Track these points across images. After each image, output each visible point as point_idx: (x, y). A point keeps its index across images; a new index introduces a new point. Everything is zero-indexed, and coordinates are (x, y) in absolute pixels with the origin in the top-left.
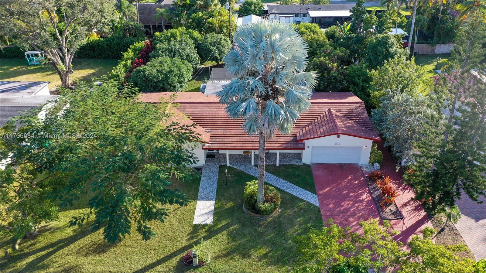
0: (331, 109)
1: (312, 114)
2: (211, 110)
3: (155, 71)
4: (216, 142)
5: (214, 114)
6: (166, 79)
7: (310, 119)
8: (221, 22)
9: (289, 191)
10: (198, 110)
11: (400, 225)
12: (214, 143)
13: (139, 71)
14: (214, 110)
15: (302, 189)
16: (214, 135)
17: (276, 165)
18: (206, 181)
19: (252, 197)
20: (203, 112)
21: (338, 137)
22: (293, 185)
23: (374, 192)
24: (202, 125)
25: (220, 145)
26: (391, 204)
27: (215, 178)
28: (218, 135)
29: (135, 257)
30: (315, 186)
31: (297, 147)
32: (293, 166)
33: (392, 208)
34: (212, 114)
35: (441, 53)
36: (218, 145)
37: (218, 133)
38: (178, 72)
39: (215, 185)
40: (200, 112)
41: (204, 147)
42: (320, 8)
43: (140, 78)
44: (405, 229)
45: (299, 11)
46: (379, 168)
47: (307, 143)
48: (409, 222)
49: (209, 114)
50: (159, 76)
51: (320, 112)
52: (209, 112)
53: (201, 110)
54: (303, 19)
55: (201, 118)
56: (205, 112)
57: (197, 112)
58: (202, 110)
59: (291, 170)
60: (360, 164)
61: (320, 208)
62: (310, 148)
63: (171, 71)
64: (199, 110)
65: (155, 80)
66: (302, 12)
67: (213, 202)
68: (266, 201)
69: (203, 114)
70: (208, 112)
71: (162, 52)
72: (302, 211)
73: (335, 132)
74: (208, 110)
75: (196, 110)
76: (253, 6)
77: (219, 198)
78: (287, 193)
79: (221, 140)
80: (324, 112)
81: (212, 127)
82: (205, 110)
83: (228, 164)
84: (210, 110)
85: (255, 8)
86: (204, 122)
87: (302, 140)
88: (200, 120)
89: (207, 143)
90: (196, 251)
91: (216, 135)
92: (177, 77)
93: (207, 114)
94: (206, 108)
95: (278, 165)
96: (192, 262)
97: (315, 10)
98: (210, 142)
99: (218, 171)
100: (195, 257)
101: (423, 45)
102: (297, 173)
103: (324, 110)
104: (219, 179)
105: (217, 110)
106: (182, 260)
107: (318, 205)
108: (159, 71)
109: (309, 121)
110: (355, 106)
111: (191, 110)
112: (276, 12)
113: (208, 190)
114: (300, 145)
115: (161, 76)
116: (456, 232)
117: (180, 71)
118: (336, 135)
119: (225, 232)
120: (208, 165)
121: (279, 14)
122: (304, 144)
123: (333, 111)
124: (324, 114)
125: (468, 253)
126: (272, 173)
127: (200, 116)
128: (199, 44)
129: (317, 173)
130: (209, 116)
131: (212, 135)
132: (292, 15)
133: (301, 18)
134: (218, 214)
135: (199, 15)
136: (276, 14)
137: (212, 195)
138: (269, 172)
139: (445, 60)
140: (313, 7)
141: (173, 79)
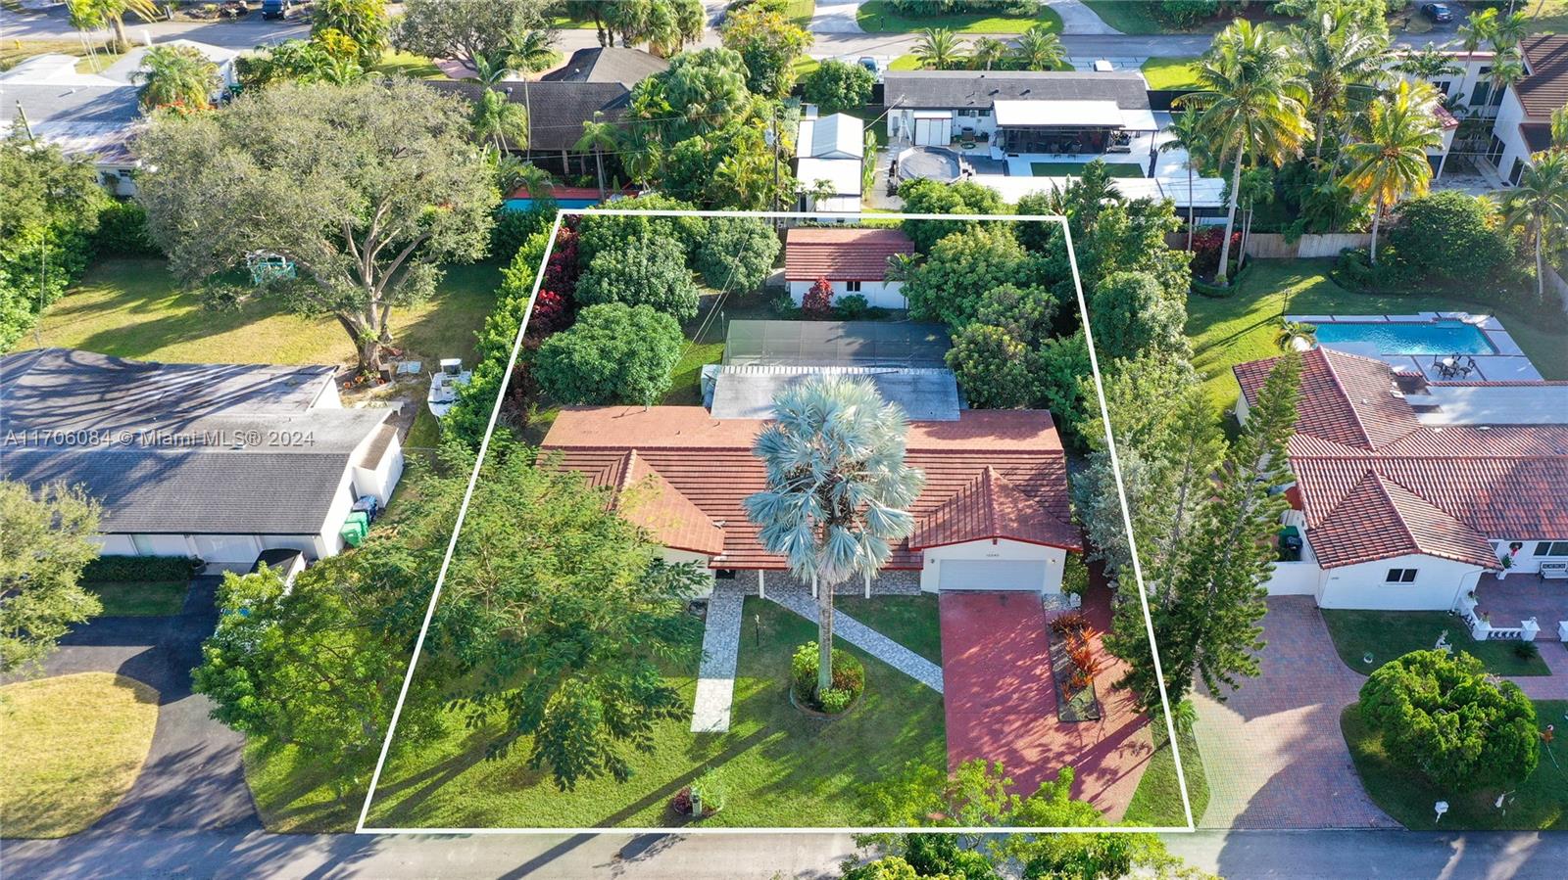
0: (991, 467)
1: (948, 482)
2: (727, 469)
3: (594, 352)
4: (737, 553)
5: (732, 480)
6: (620, 374)
7: (943, 493)
8: (753, 170)
9: (886, 658)
10: (697, 469)
11: (1094, 732)
12: (733, 553)
13: (555, 351)
14: (734, 469)
15: (913, 654)
16: (732, 535)
17: (864, 595)
18: (715, 634)
19: (809, 674)
20: (709, 474)
21: (995, 543)
22: (895, 644)
23: (1059, 659)
24: (707, 507)
25: (746, 559)
26: (1084, 688)
27: (735, 627)
28: (741, 535)
29: (583, 798)
30: (940, 647)
31: (907, 566)
32: (901, 599)
33: (1085, 696)
34: (729, 480)
35: (1313, 255)
36: (741, 559)
37: (741, 530)
38: (650, 355)
39: (735, 644)
40: (703, 474)
41: (713, 564)
42: (1028, 91)
43: (561, 371)
44: (1102, 738)
45: (969, 101)
46: (1079, 604)
47: (928, 554)
48: (1111, 726)
49: (722, 480)
50: (604, 367)
51: (965, 477)
52: (723, 474)
53: (704, 469)
54: (980, 121)
55: (705, 491)
56: (713, 474)
57: (697, 474)
58: (707, 469)
59: (894, 609)
60: (1043, 593)
61: (945, 697)
62: (937, 562)
63: (632, 354)
64: (701, 469)
65: (596, 378)
66: (976, 105)
67: (730, 683)
68: (836, 685)
69: (710, 480)
70: (719, 474)
71: (610, 284)
72: (907, 704)
73: (987, 532)
74: (720, 469)
75: (694, 469)
76: (842, 83)
77: (740, 672)
78: (882, 663)
79: (747, 547)
80: (974, 477)
81: (729, 513)
82: (714, 469)
83: (762, 595)
84: (724, 469)
85: (848, 88)
86: (710, 502)
87: (919, 549)
88: (702, 496)
89: (719, 554)
90: (697, 789)
91: (737, 535)
92: (646, 369)
93: (718, 480)
94: (715, 463)
95: (868, 596)
96: (690, 809)
97: (1013, 97)
98: (725, 553)
99: (740, 610)
100: (696, 801)
101: (1268, 235)
102: (906, 615)
103: (974, 471)
104: (742, 629)
105: (740, 469)
106: (671, 805)
107: (940, 689)
108: (604, 353)
109: (940, 498)
110: (1041, 459)
111: (682, 469)
112: (906, 103)
113: (720, 656)
114: (913, 559)
115: (610, 366)
116: (1192, 746)
117: (652, 350)
118: (991, 541)
119: (756, 749)
120: (719, 597)
121: (916, 109)
122: (922, 557)
123: (994, 474)
124: (974, 482)
125: (1199, 786)
126: (856, 616)
127: (702, 486)
128: (698, 245)
129: (951, 615)
130: (721, 486)
131: (728, 535)
132: (948, 114)
133: (974, 120)
134: (740, 711)
135: (693, 145)
136: (904, 108)
137: (727, 666)
138: (847, 614)
139: (1319, 279)
140: (1008, 85)
141: (638, 372)
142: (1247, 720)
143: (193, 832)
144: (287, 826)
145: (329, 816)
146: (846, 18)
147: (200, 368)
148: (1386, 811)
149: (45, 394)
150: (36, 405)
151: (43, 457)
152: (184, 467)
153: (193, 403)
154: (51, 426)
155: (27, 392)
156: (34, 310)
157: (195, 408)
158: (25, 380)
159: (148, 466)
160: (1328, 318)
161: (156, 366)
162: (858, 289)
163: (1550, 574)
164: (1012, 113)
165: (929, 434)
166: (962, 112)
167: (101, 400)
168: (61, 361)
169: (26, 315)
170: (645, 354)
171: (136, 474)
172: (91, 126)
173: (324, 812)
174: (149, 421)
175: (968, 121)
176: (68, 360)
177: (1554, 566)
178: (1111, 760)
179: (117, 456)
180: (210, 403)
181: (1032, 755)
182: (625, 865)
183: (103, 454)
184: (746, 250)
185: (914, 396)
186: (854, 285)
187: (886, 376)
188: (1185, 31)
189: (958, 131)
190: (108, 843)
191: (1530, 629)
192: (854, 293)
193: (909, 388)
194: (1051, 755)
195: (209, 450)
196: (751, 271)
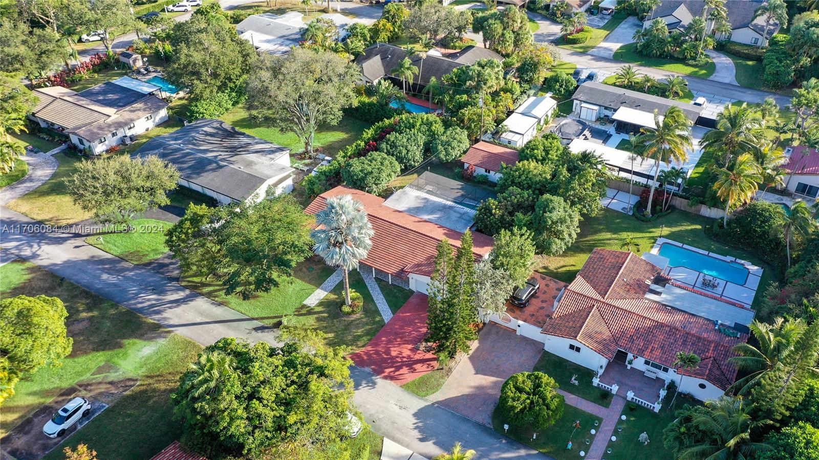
3: (359, 168)
6: (363, 179)
9: (378, 305)
11: (420, 355)
15: (387, 307)
18: (334, 277)
19: (344, 299)
22: (385, 302)
27: (342, 277)
30: (399, 309)
32: (400, 288)
35: (707, 215)
39: (337, 282)
42: (640, 105)
44: (421, 358)
45: (611, 103)
47: (410, 275)
50: (359, 175)
59: (395, 291)
61: (386, 325)
62: (413, 279)
63: (372, 173)
66: (612, 106)
67: (326, 293)
68: (350, 306)
72: (372, 322)
77: (332, 291)
78: (376, 306)
83: (358, 270)
85: (561, 86)
87: (406, 272)
95: (390, 283)
97: (631, 107)
101: (686, 200)
107: (386, 322)
108: (362, 170)
112: (582, 98)
113: (330, 284)
114: (403, 275)
115: (361, 175)
116: (449, 374)
118: (430, 277)
119: (316, 316)
121: (585, 102)
122: (407, 275)
126: (381, 288)
128: (433, 139)
129: (413, 300)
132: (596, 108)
133: (611, 113)
134: (322, 302)
135: (462, 98)
136: (581, 101)
137: (330, 288)
138: (379, 286)
139: (699, 227)
140: (633, 101)
141: (370, 180)
142: (477, 373)
143: (162, 276)
144: (183, 284)
145: (194, 286)
146: (611, 50)
147: (253, 138)
148: (493, 422)
149: (207, 134)
150: (202, 137)
151: (193, 154)
152: (223, 169)
153: (244, 149)
154: (200, 145)
155: (203, 132)
156: (233, 105)
157: (243, 151)
158: (205, 129)
159: (214, 165)
160: (680, 245)
161: (243, 134)
162: (489, 172)
163: (647, 374)
164: (625, 114)
165: (445, 234)
166: (606, 108)
167: (221, 141)
168: (218, 125)
169: (230, 106)
170: (375, 174)
171: (210, 167)
172: (289, 42)
173: (194, 284)
174: (227, 151)
175: (607, 113)
176: (220, 125)
177: (651, 372)
178: (418, 367)
179: (209, 160)
180: (248, 151)
181: (394, 354)
182: (254, 332)
183: (206, 158)
184: (449, 145)
185: (458, 219)
186: (487, 171)
187: (455, 208)
188: (774, 91)
189: (602, 116)
190: (143, 271)
191: (615, 388)
192: (487, 174)
193: (459, 215)
194: (400, 356)
195: (232, 166)
196: (447, 154)
